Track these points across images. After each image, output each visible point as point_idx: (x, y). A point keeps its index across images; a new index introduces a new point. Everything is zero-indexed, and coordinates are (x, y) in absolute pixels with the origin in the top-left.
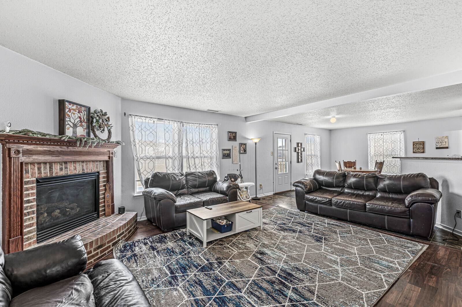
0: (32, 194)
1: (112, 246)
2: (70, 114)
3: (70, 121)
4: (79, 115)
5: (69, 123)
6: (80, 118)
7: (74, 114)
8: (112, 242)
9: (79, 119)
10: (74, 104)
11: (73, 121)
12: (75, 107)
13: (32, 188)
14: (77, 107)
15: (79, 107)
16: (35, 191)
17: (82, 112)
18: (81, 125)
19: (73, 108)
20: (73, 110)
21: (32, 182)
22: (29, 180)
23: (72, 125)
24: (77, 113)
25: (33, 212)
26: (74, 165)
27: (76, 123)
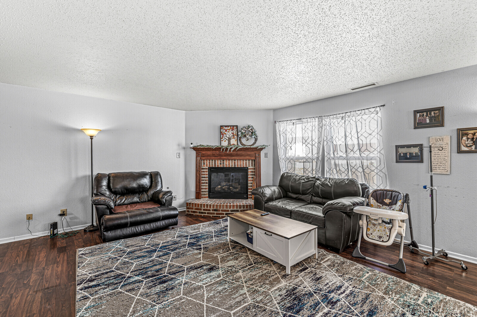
0: (206, 174)
1: (226, 215)
2: (226, 133)
3: (226, 137)
4: (232, 132)
5: (226, 138)
6: (233, 133)
7: (229, 132)
8: (226, 212)
9: (232, 135)
10: (228, 126)
11: (228, 136)
12: (229, 128)
13: (206, 172)
14: (231, 127)
15: (232, 127)
16: (207, 173)
17: (234, 130)
18: (234, 138)
19: (228, 128)
20: (228, 130)
21: (206, 169)
22: (205, 167)
23: (227, 139)
24: (231, 131)
25: (207, 183)
26: (229, 162)
27: (230, 137)
